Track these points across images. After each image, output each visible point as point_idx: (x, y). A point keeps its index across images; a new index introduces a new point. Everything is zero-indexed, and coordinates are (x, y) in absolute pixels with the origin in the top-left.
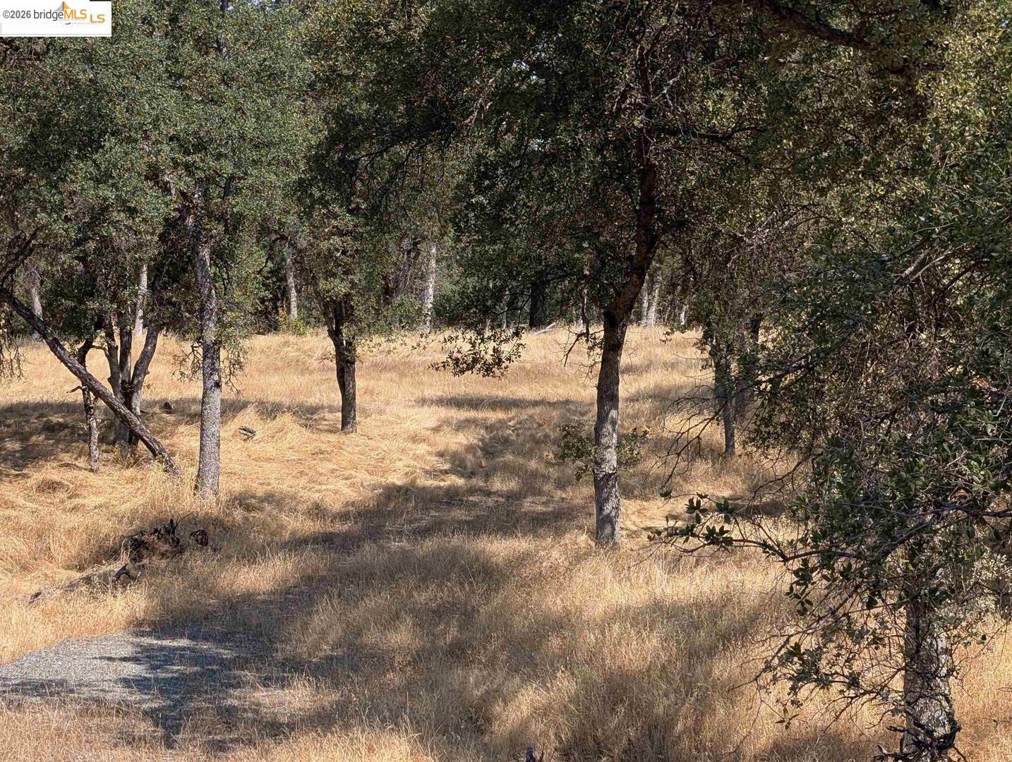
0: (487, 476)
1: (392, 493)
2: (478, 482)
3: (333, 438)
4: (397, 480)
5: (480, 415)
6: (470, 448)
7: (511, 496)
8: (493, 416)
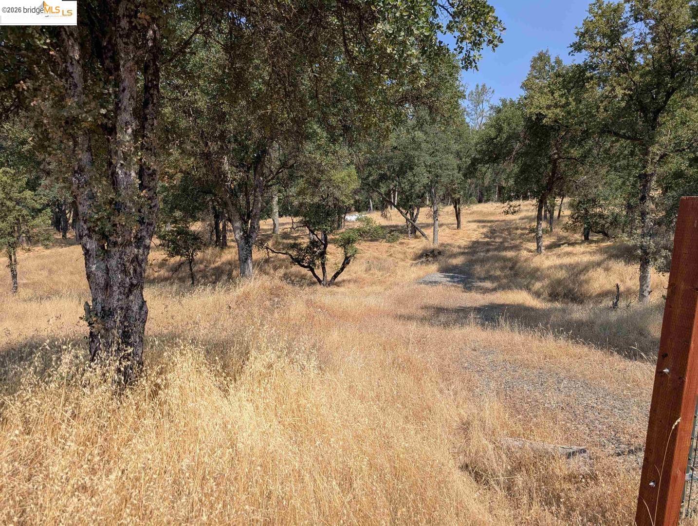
0: (495, 239)
1: (474, 243)
2: (492, 240)
3: (456, 231)
4: (474, 239)
5: (486, 224)
6: (487, 232)
7: (501, 243)
8: (489, 224)
